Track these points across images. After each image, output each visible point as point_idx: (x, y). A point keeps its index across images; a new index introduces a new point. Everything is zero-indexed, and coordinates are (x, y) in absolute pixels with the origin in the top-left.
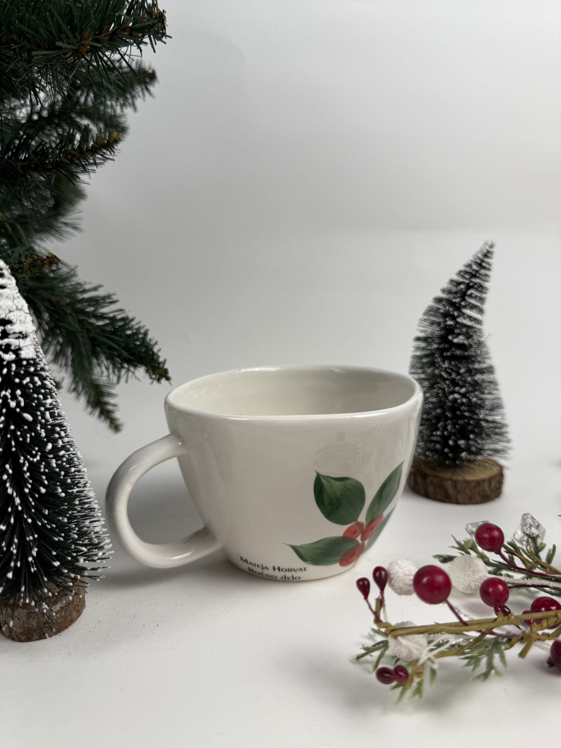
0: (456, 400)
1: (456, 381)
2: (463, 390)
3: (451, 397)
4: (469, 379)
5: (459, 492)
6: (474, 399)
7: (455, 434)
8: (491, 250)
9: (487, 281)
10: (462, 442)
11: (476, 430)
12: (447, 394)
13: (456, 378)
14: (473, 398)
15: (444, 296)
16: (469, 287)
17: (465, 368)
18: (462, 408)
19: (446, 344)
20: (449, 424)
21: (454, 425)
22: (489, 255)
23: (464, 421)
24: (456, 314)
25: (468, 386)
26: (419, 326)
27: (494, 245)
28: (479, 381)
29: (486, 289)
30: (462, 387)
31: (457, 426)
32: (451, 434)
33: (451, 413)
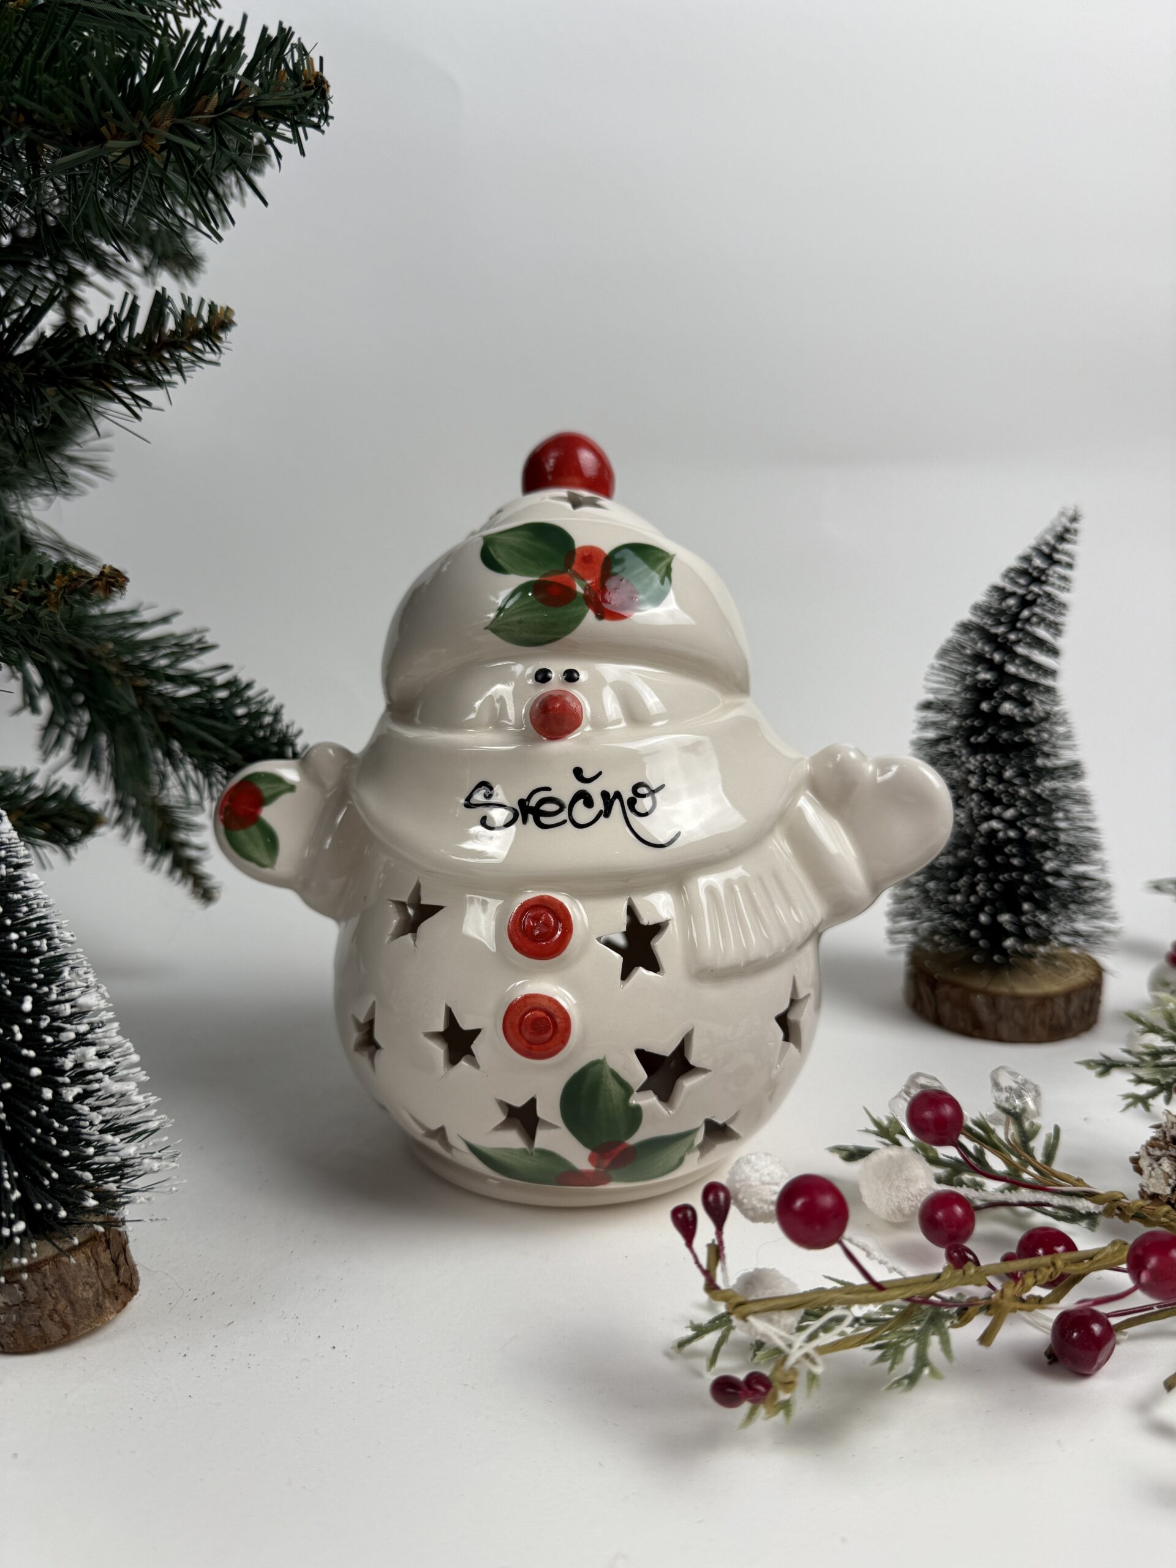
0: (993, 833)
1: (996, 794)
2: (1010, 813)
3: (985, 826)
4: (1023, 791)
5: (1000, 1018)
6: (1033, 832)
7: (991, 902)
8: (1075, 525)
9: (1068, 590)
10: (1005, 918)
11: (1036, 895)
12: (977, 820)
13: (995, 788)
14: (1029, 829)
15: (975, 619)
16: (1025, 603)
17: (1015, 769)
18: (1006, 850)
19: (977, 719)
20: (980, 881)
21: (990, 883)
22: (1068, 536)
23: (1011, 876)
24: (997, 657)
25: (1022, 805)
26: (927, 680)
27: (1079, 516)
28: (1044, 796)
29: (1063, 605)
30: (1008, 807)
31: (996, 886)
32: (984, 901)
33: (986, 858)
